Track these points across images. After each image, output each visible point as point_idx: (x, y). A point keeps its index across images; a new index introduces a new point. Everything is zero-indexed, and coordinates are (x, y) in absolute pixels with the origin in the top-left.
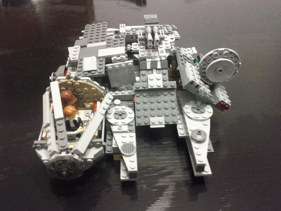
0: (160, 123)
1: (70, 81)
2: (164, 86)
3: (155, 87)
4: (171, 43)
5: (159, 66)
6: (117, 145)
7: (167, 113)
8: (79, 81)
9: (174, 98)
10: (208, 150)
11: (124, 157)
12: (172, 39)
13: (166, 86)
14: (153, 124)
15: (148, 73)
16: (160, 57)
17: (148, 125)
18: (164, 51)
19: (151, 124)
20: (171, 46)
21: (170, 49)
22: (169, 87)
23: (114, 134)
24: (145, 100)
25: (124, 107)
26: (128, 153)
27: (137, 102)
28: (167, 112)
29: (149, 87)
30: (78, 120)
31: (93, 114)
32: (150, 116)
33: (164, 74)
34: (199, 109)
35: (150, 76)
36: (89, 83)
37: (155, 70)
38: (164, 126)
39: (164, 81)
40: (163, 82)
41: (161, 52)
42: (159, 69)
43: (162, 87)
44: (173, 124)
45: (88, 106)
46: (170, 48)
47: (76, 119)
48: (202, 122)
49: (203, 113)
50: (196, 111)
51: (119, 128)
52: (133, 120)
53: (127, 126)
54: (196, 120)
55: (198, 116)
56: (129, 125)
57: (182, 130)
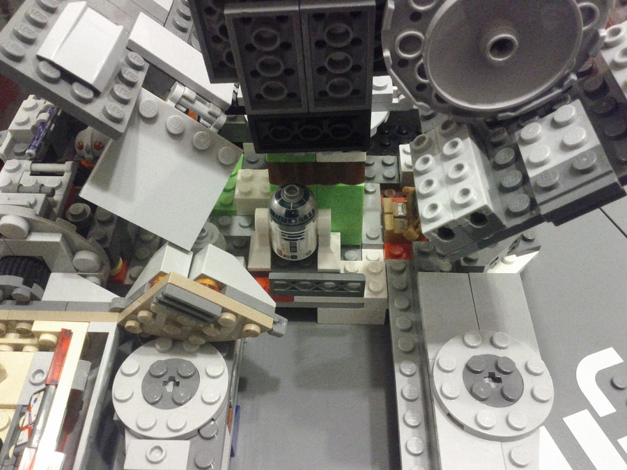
31: (42, 394)
34: (498, 376)
45: (48, 336)
48: (508, 446)
49: (512, 401)
50: (482, 392)
51: (151, 458)
52: (218, 413)
53: (188, 443)
54: (481, 434)
55: (490, 416)
56: (202, 437)
57: (419, 458)
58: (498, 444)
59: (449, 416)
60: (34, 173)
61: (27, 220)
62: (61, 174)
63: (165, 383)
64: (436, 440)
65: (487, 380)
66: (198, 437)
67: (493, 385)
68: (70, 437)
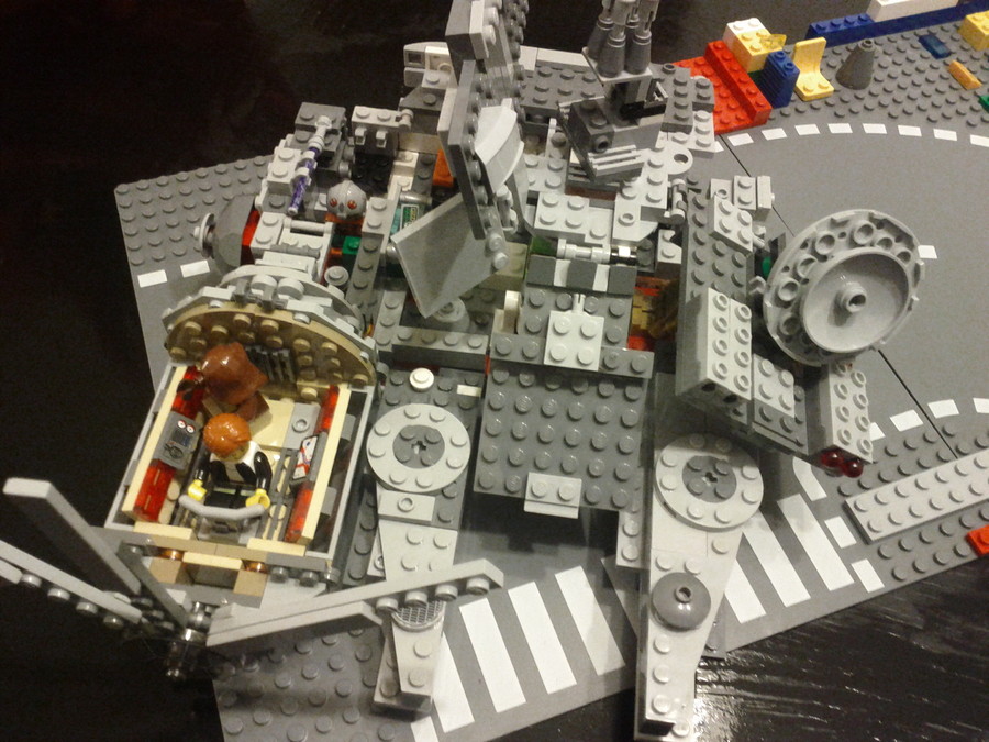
0: (563, 501)
1: (244, 314)
2: (603, 364)
3: (570, 364)
4: (671, 178)
5: (600, 283)
6: (383, 570)
7: (597, 468)
8: (278, 315)
9: (633, 413)
10: (707, 648)
11: (396, 632)
12: (681, 158)
13: (610, 366)
14: (537, 498)
15: (552, 302)
16: (614, 242)
17: (519, 495)
18: (637, 214)
19: (528, 496)
20: (670, 190)
21: (663, 211)
22: (624, 371)
23: (382, 524)
24: (525, 400)
25: (439, 412)
26: (413, 620)
27: (492, 404)
28: (598, 464)
29: (547, 362)
30: (256, 462)
31: (315, 439)
32: (531, 465)
33: (612, 315)
34: (715, 476)
35: (557, 319)
36: (315, 327)
37: (583, 296)
38: (574, 514)
39: (606, 339)
40: (602, 348)
41: (620, 221)
42: (599, 294)
43: (595, 367)
44: (608, 511)
45: (310, 390)
46: (664, 205)
47: (248, 460)
48: (712, 536)
49: (722, 499)
50: (697, 487)
51: (402, 507)
52: (461, 476)
53: (433, 499)
54: (690, 523)
55: (701, 509)
56: (444, 495)
57: (634, 540)
58: (703, 534)
59: (665, 505)
60: (294, 230)
61: (304, 284)
62: (320, 234)
63: (413, 446)
64: (650, 525)
65: (704, 479)
66: (441, 496)
67: (709, 484)
68: (337, 477)
